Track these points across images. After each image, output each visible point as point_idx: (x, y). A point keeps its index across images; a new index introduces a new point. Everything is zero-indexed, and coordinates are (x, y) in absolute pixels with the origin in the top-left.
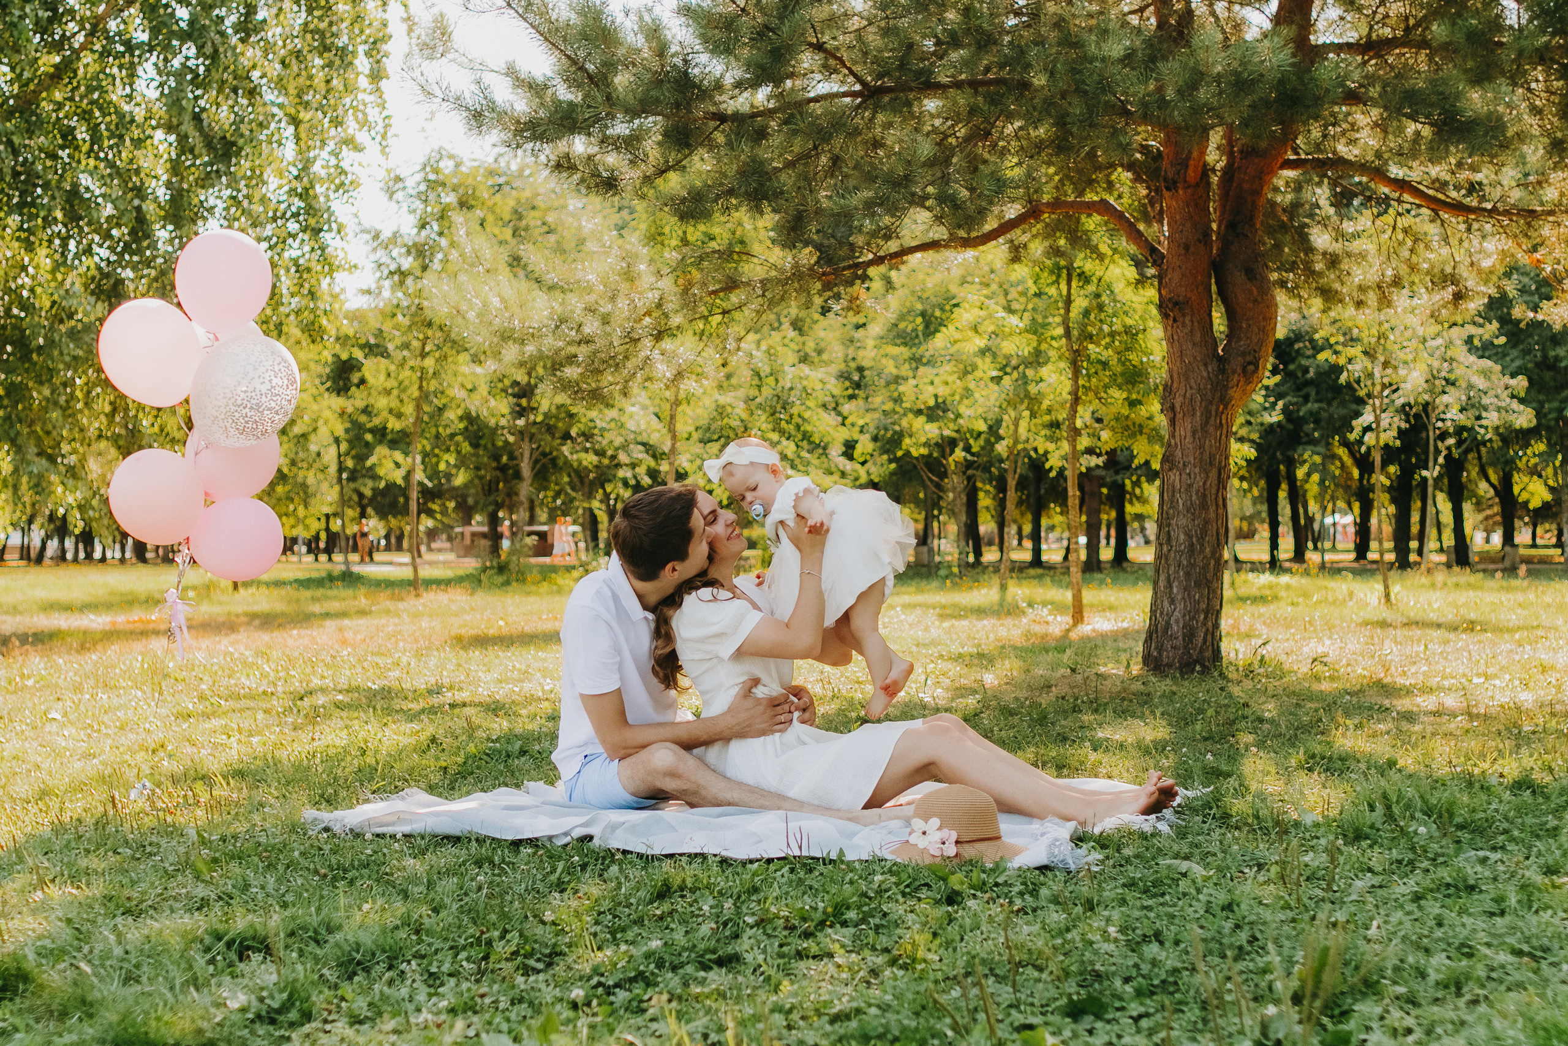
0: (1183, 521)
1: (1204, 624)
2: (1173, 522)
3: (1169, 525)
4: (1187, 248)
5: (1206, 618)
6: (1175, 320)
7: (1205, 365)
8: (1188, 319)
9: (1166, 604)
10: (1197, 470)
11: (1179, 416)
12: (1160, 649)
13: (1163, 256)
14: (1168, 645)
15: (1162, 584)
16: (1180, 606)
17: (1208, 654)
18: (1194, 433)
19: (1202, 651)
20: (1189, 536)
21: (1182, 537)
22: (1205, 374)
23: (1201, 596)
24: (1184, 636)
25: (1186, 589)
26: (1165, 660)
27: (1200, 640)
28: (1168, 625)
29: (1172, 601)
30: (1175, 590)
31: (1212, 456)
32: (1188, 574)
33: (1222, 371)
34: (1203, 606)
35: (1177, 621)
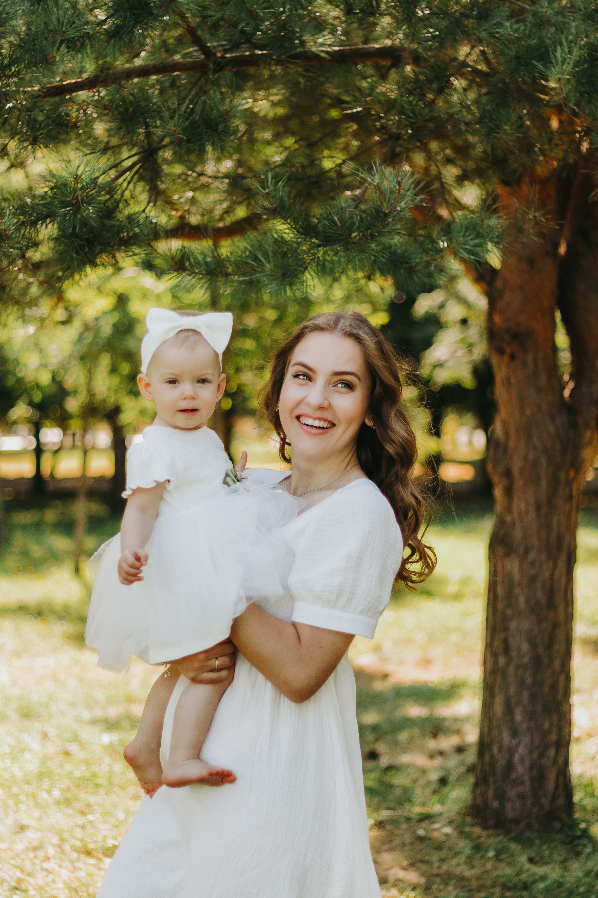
0: (526, 625)
1: (555, 761)
2: (513, 625)
3: (506, 629)
4: (531, 262)
5: (557, 753)
6: (512, 357)
7: (553, 418)
8: (530, 357)
9: (506, 736)
10: (543, 557)
11: (518, 483)
12: (501, 797)
13: (493, 271)
14: (513, 793)
15: (499, 708)
16: (526, 740)
17: (561, 801)
18: (538, 507)
19: (554, 799)
20: (533, 644)
21: (525, 646)
22: (552, 429)
23: (551, 725)
24: (532, 779)
25: (531, 716)
26: (510, 814)
27: (550, 784)
28: (509, 766)
29: (515, 733)
30: (518, 717)
31: (560, 538)
32: (533, 697)
33: (573, 425)
34: (553, 737)
35: (522, 760)
